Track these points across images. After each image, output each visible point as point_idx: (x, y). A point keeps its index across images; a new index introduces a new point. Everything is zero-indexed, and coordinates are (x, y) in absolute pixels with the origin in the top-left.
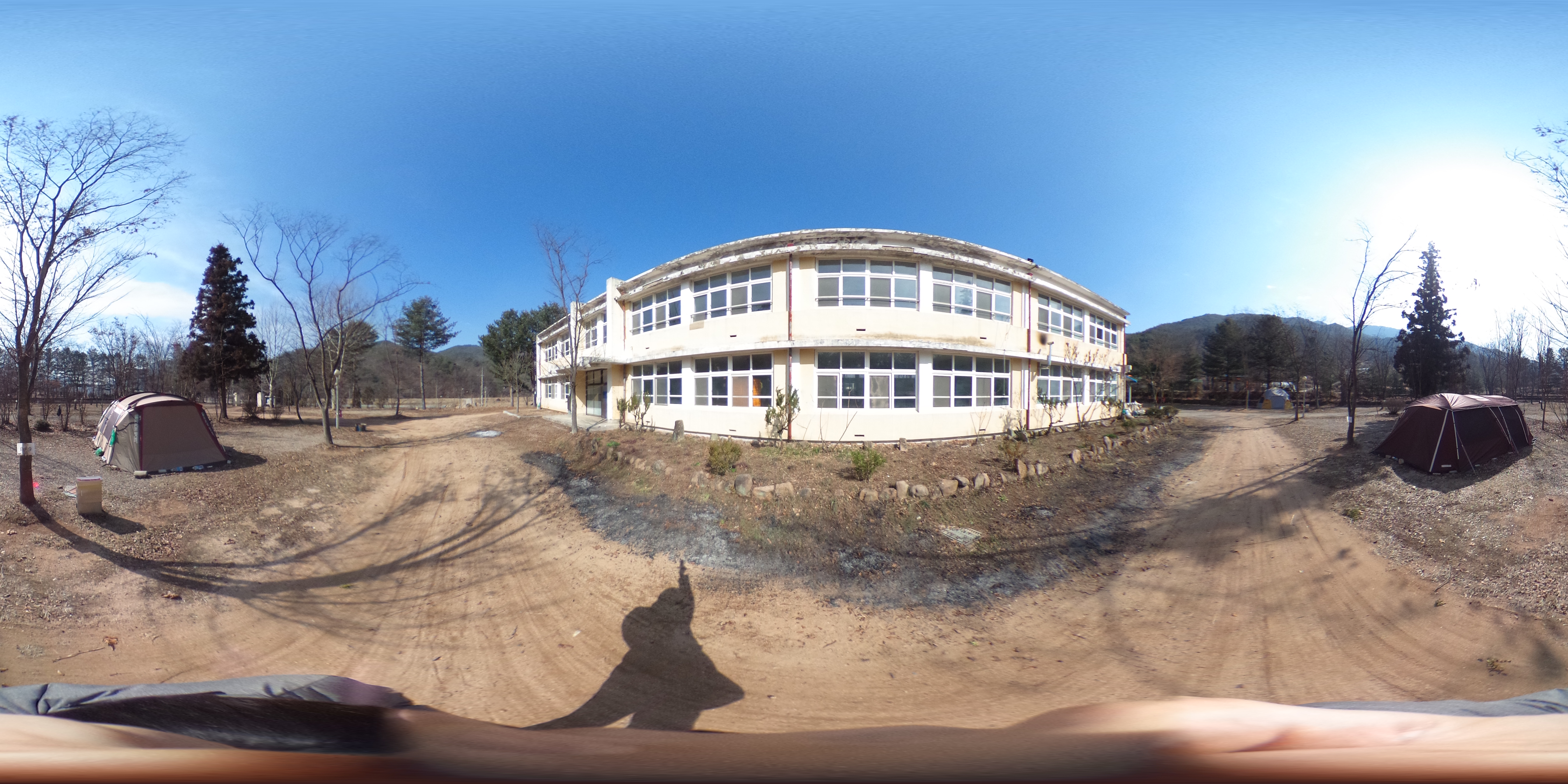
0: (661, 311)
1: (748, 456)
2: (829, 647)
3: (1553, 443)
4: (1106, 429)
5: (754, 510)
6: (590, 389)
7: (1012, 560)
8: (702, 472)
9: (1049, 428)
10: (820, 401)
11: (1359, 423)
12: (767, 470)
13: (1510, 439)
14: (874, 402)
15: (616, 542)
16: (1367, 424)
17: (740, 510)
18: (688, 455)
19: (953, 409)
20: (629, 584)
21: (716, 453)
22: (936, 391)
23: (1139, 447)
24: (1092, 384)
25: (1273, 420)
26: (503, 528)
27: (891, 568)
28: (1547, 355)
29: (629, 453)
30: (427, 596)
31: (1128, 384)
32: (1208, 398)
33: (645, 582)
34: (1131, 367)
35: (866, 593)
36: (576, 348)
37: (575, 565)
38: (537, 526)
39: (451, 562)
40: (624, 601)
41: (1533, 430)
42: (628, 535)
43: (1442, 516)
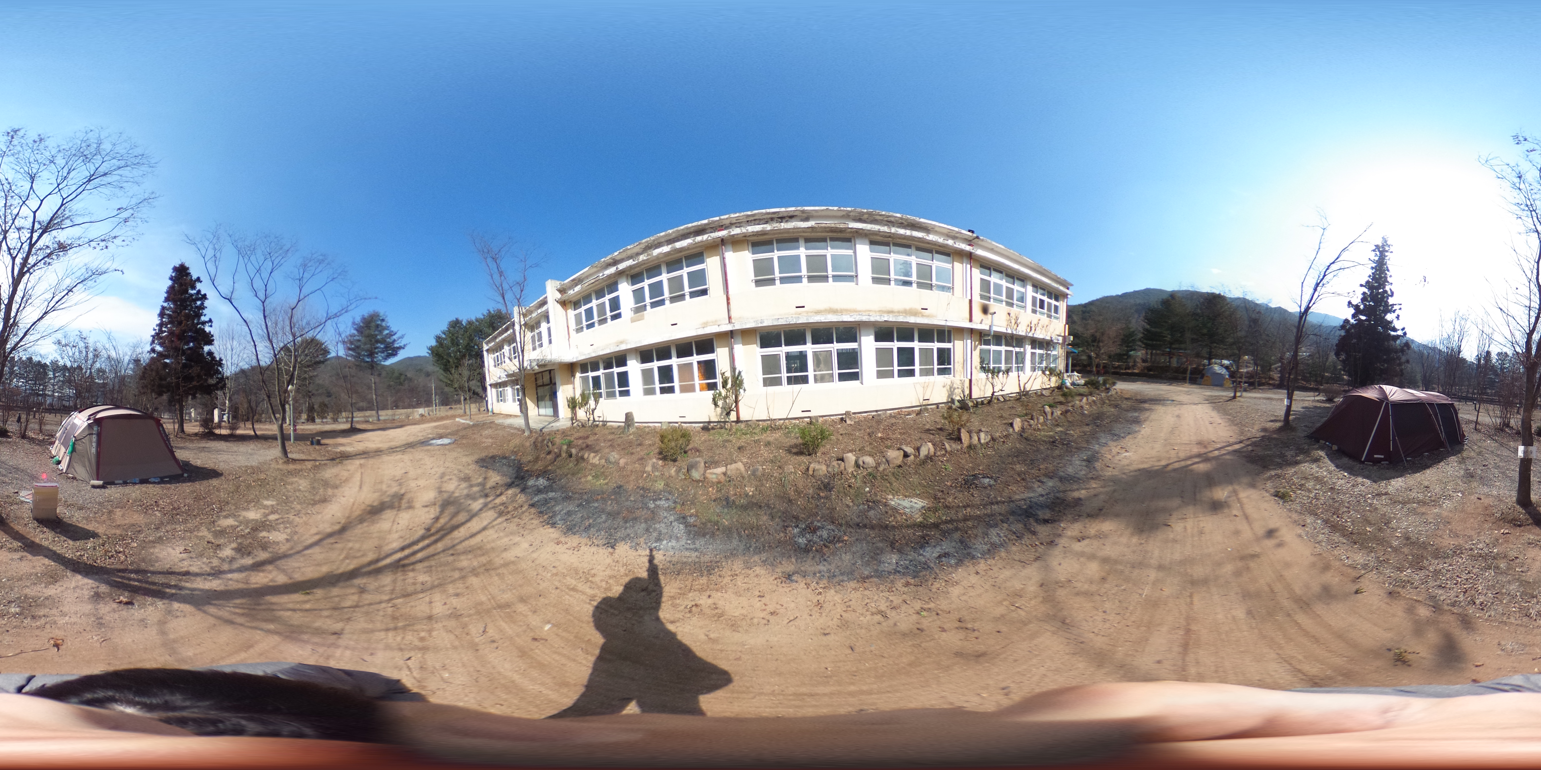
0: (601, 307)
1: (698, 441)
2: (791, 623)
3: (1485, 444)
4: (1046, 399)
5: (708, 492)
6: (540, 390)
7: (957, 529)
8: (654, 460)
9: (992, 397)
10: (765, 380)
11: (1296, 407)
12: (718, 452)
13: (1443, 436)
14: (818, 377)
15: (577, 536)
16: (1303, 408)
17: (695, 494)
18: (640, 445)
19: (896, 380)
20: (594, 575)
21: (666, 440)
22: (879, 363)
23: (1078, 417)
24: (1033, 354)
25: (1212, 396)
26: (462, 532)
27: (843, 541)
28: (1485, 358)
29: (582, 449)
30: (390, 600)
31: (1068, 354)
32: (1146, 371)
33: (608, 572)
34: (1072, 338)
35: (821, 567)
36: (523, 351)
37: (537, 562)
38: (496, 527)
39: (411, 567)
40: (591, 592)
41: (1466, 429)
42: (587, 528)
43: (1371, 505)
